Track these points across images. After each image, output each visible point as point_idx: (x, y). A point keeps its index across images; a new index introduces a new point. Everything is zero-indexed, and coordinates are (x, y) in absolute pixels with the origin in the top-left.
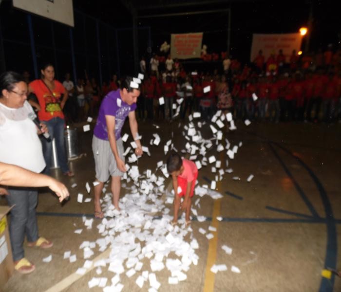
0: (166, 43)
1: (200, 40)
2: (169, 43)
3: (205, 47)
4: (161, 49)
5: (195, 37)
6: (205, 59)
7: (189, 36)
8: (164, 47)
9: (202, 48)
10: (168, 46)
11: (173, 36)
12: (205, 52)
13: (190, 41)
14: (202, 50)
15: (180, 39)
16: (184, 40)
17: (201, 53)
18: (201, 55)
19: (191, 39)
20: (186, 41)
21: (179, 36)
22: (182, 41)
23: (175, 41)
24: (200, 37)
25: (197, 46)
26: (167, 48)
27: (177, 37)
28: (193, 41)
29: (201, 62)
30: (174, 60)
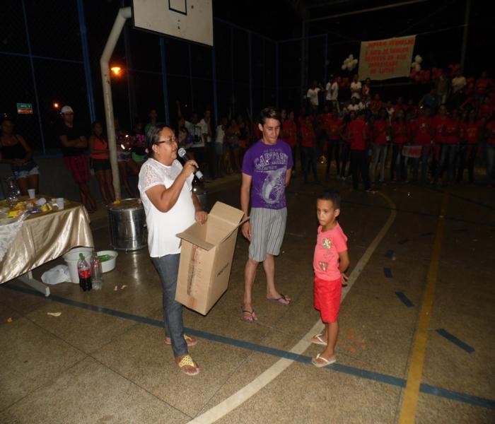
0: (351, 56)
1: (411, 47)
2: (357, 56)
3: (418, 58)
4: (344, 67)
5: (401, 43)
6: (417, 78)
7: (392, 43)
8: (349, 62)
9: (413, 60)
10: (356, 61)
11: (364, 44)
12: (418, 68)
13: (393, 51)
14: (413, 64)
15: (376, 48)
16: (382, 49)
17: (412, 68)
18: (411, 72)
19: (394, 47)
20: (386, 51)
21: (375, 44)
22: (379, 51)
23: (366, 53)
24: (410, 42)
25: (404, 57)
26: (353, 65)
27: (370, 46)
28: (398, 50)
29: (410, 83)
30: (363, 83)
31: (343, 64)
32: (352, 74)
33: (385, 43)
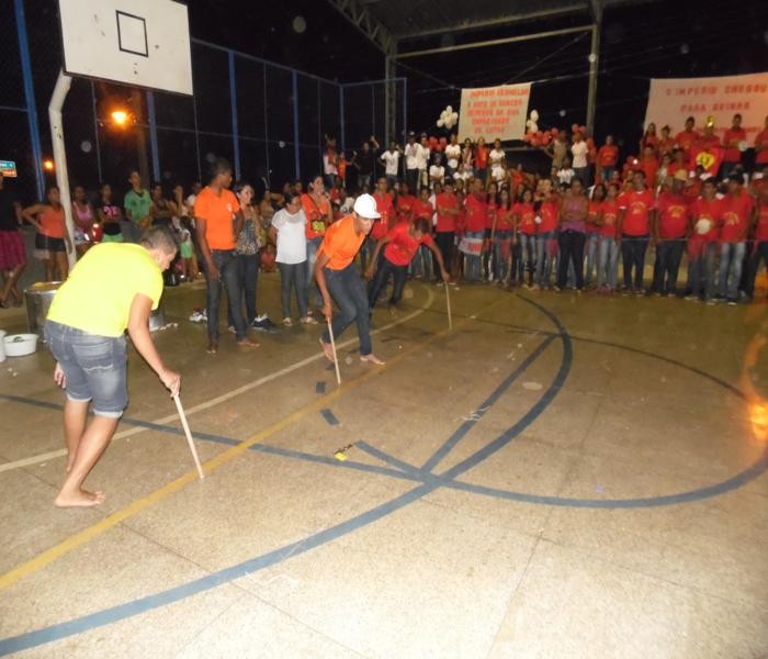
0: (449, 108)
1: (526, 98)
2: (456, 109)
3: (534, 115)
4: (440, 123)
5: (513, 92)
6: (533, 141)
7: (501, 93)
8: (447, 117)
9: (529, 117)
10: (455, 115)
11: (466, 93)
12: (534, 128)
13: (502, 103)
14: (529, 122)
15: (481, 99)
16: (488, 99)
17: (527, 128)
18: (526, 133)
19: (504, 98)
20: (493, 104)
21: (479, 93)
22: (485, 103)
23: (469, 105)
24: (524, 92)
25: (517, 112)
26: (452, 120)
27: (474, 95)
28: (508, 103)
29: (525, 148)
30: (462, 146)
31: (439, 118)
32: (450, 133)
33: (492, 92)
